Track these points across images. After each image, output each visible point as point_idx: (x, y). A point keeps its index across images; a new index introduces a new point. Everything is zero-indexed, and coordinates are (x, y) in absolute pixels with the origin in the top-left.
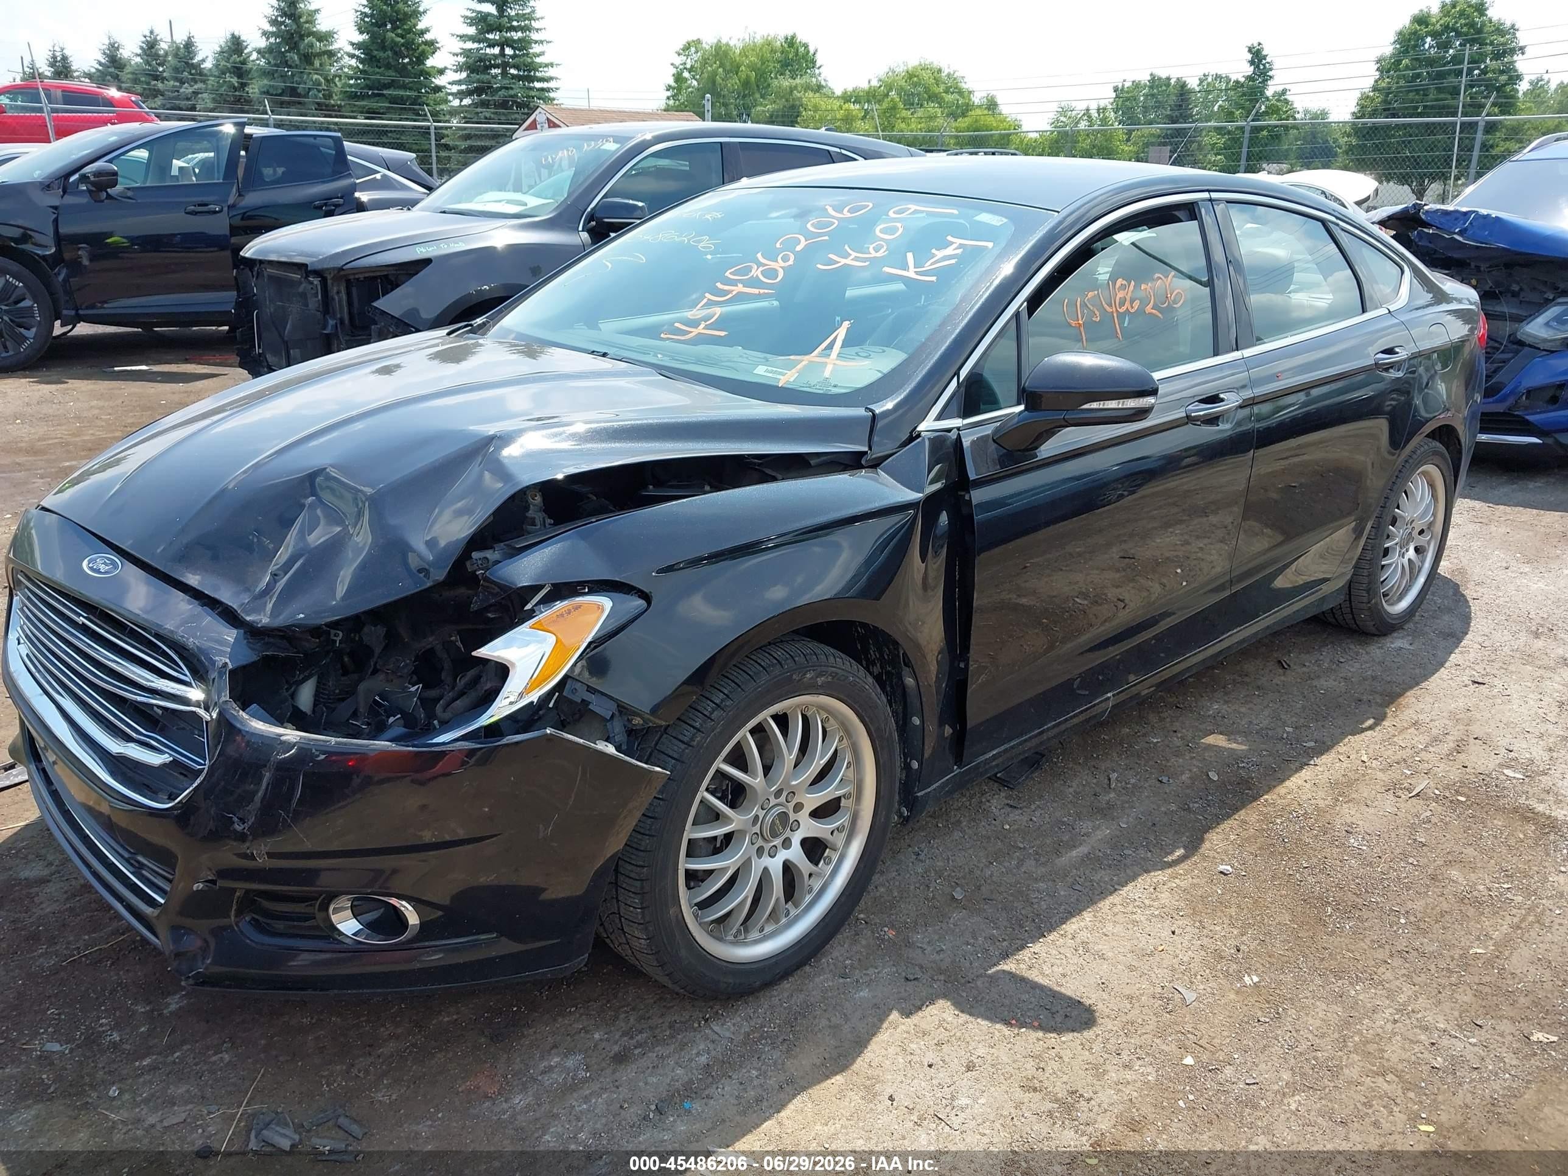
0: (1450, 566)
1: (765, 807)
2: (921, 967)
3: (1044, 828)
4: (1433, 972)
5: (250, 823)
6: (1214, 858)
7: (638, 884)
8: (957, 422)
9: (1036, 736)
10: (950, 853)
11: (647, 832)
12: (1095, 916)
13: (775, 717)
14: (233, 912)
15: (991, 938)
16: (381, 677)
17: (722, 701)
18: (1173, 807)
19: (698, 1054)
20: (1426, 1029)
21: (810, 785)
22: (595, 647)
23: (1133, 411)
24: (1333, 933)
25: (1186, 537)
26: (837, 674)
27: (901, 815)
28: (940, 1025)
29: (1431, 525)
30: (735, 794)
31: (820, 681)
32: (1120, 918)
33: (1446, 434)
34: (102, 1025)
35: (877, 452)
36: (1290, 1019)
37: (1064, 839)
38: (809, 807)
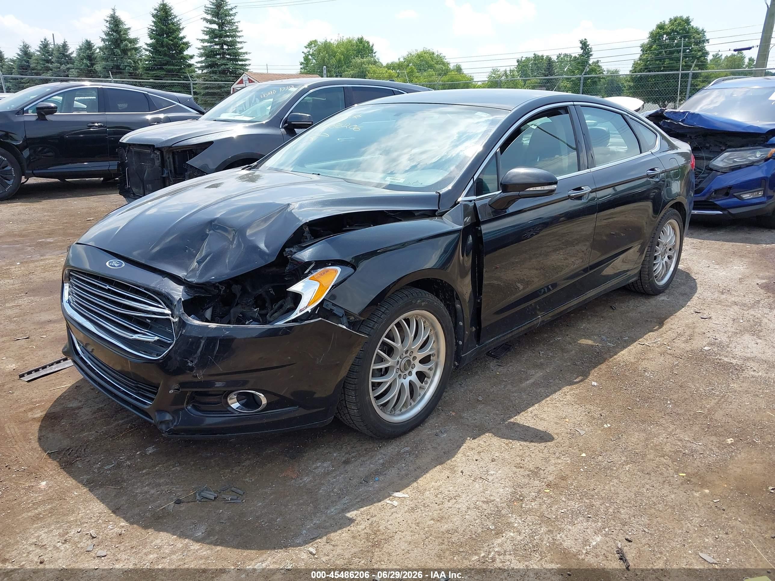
0: (684, 267)
1: (402, 357)
2: (468, 425)
3: (514, 373)
4: (682, 420)
5: (195, 362)
6: (588, 382)
7: (354, 386)
8: (474, 198)
9: (509, 333)
10: (475, 384)
11: (357, 364)
12: (539, 405)
13: (405, 320)
14: (185, 403)
15: (497, 414)
16: (240, 306)
17: (385, 311)
18: (569, 364)
19: (379, 459)
20: (681, 440)
21: (419, 349)
22: (335, 287)
23: (547, 191)
24: (640, 408)
25: (566, 256)
26: (430, 301)
27: (455, 365)
28: (479, 446)
29: (674, 246)
30: (390, 350)
31: (423, 304)
32: (550, 405)
33: (678, 206)
34: (121, 459)
35: (442, 210)
36: (624, 439)
37: (523, 377)
38: (419, 358)
